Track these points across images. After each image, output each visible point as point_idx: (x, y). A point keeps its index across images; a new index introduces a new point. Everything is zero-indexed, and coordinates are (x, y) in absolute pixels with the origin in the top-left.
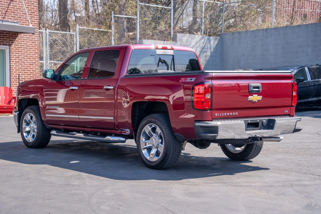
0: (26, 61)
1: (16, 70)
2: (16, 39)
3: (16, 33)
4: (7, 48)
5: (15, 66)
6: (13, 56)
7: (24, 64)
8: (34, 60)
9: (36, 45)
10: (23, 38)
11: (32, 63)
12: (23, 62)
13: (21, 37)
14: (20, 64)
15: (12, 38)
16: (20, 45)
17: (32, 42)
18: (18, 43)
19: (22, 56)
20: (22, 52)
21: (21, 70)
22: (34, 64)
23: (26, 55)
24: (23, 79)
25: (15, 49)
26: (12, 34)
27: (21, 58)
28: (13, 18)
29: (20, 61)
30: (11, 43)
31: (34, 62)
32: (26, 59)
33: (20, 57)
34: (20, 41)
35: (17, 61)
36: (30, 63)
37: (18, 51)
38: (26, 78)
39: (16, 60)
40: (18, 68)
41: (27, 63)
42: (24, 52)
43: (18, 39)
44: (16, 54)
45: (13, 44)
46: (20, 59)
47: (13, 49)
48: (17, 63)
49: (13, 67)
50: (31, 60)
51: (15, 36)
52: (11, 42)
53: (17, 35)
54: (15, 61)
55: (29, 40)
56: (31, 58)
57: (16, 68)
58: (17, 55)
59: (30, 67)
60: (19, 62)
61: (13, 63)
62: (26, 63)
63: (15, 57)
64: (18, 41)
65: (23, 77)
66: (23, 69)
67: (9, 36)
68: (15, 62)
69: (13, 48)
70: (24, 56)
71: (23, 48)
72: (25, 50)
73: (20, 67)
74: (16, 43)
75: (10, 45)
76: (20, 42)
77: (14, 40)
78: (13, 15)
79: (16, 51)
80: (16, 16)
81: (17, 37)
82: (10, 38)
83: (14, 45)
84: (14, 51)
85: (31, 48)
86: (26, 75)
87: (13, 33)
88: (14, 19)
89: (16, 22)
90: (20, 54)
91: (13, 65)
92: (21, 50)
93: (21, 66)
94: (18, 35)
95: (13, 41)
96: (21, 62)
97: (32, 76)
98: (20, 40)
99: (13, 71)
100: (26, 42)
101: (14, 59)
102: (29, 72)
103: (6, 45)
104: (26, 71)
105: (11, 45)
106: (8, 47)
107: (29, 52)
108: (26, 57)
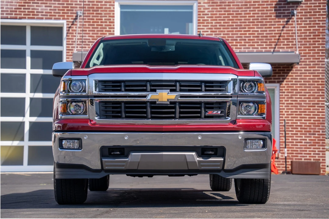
0: (303, 103)
1: (287, 115)
2: (289, 73)
3: (290, 66)
4: (276, 87)
5: (287, 109)
6: (284, 96)
7: (300, 106)
8: (316, 100)
9: (320, 79)
10: (299, 72)
11: (313, 104)
12: (298, 104)
13: (296, 70)
14: (294, 106)
15: (283, 73)
16: (294, 80)
17: (313, 76)
18: (291, 79)
19: (297, 95)
20: (297, 90)
21: (296, 115)
22: (316, 105)
23: (303, 94)
24: (297, 127)
25: (287, 87)
26: (283, 67)
27: (296, 98)
28: (285, 47)
29: (294, 102)
30: (281, 80)
31: (316, 102)
32: (303, 99)
33: (294, 97)
34: (296, 76)
35: (290, 102)
36: (310, 104)
37: (291, 90)
38: (303, 125)
39: (288, 101)
40: (291, 112)
41: (305, 105)
42: (300, 90)
43: (292, 73)
44: (288, 94)
45: (285, 80)
46: (294, 99)
47: (284, 87)
48: (290, 105)
49: (284, 111)
50: (312, 99)
51: (287, 70)
52: (281, 78)
53: (290, 69)
54: (286, 102)
55: (309, 73)
56: (312, 97)
57: (288, 112)
58: (290, 94)
59: (310, 109)
60: (292, 104)
61: (284, 105)
62: (303, 105)
63: (287, 98)
64: (293, 76)
65: (299, 124)
66: (298, 113)
67: (279, 70)
68: (287, 104)
69: (284, 85)
70: (300, 95)
71: (300, 84)
72: (302, 87)
73: (294, 110)
74: (288, 79)
75: (280, 82)
76: (294, 77)
77: (286, 75)
78: (286, 43)
79: (289, 90)
80: (290, 44)
81: (291, 70)
82: (280, 73)
83: (286, 82)
84: (285, 90)
85: (312, 84)
86: (303, 121)
87: (285, 66)
88: (287, 48)
89: (289, 51)
90: (294, 94)
91: (284, 107)
92: (296, 87)
93: (296, 109)
94: (292, 67)
95: (284, 76)
96: (295, 104)
97: (312, 122)
98: (294, 75)
99: (284, 116)
100: (305, 76)
101: (285, 101)
102: (308, 116)
103: (274, 82)
104: (303, 116)
105: (283, 81)
106: (278, 85)
107: (308, 89)
108: (303, 97)
